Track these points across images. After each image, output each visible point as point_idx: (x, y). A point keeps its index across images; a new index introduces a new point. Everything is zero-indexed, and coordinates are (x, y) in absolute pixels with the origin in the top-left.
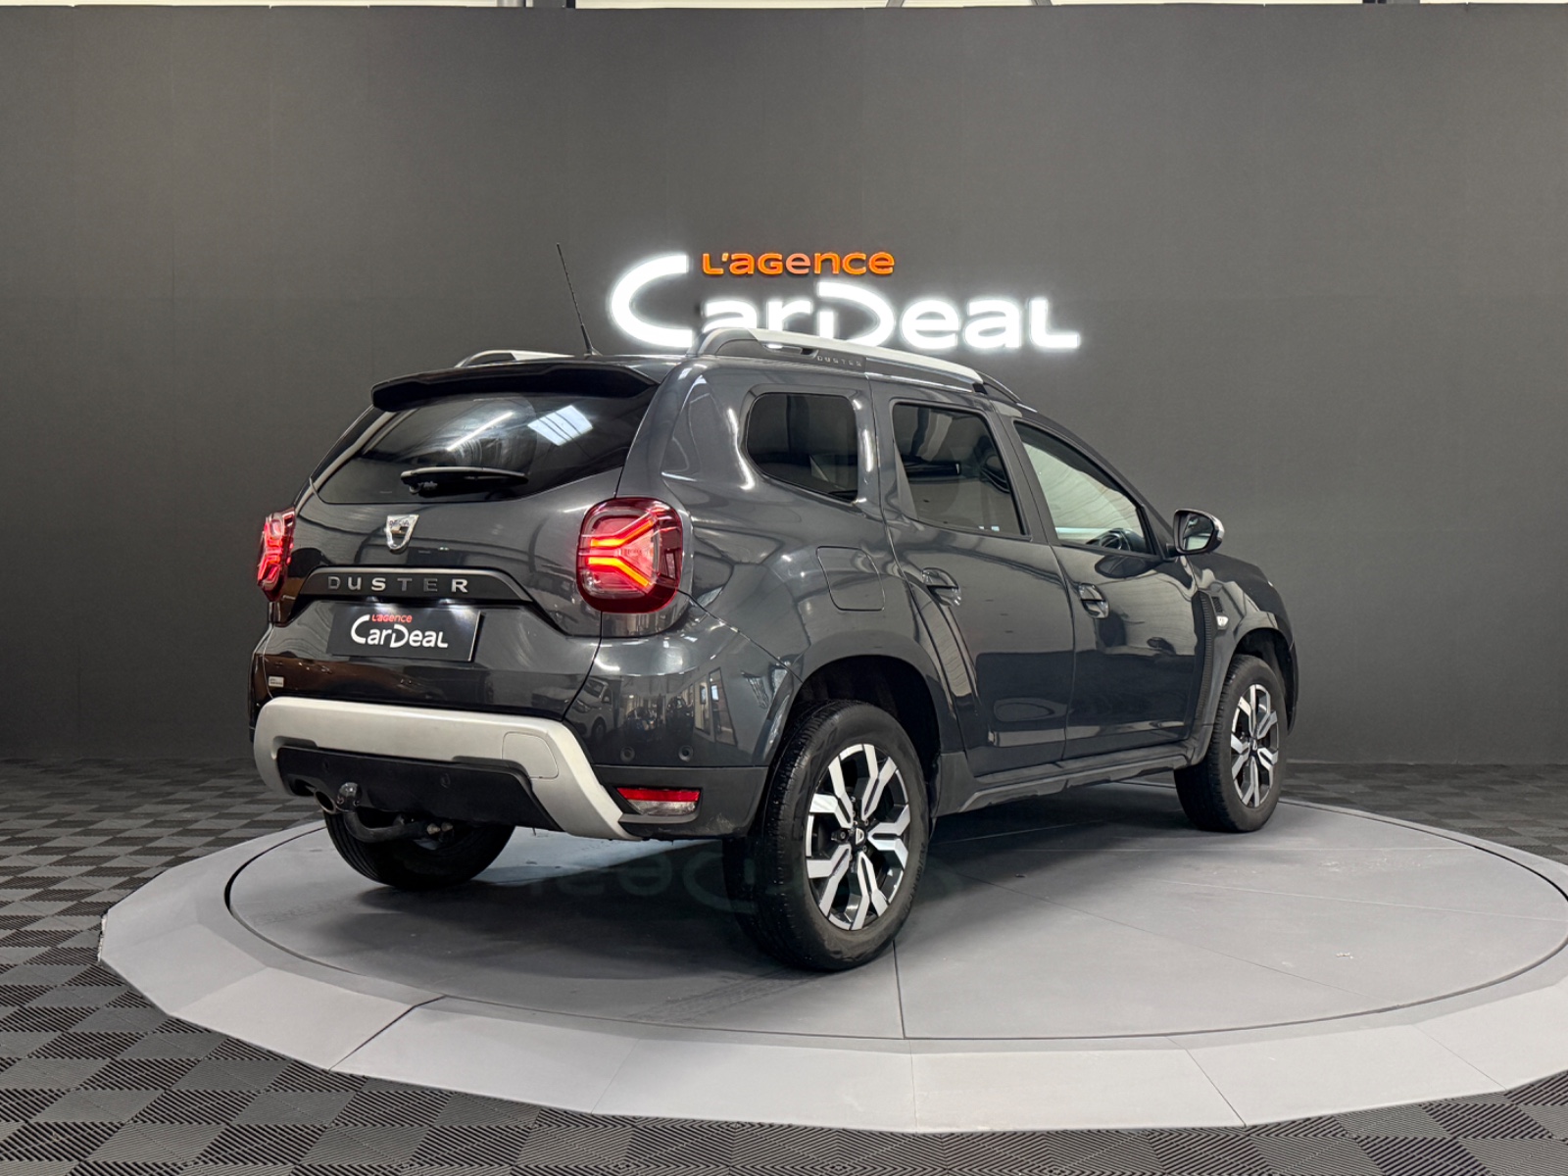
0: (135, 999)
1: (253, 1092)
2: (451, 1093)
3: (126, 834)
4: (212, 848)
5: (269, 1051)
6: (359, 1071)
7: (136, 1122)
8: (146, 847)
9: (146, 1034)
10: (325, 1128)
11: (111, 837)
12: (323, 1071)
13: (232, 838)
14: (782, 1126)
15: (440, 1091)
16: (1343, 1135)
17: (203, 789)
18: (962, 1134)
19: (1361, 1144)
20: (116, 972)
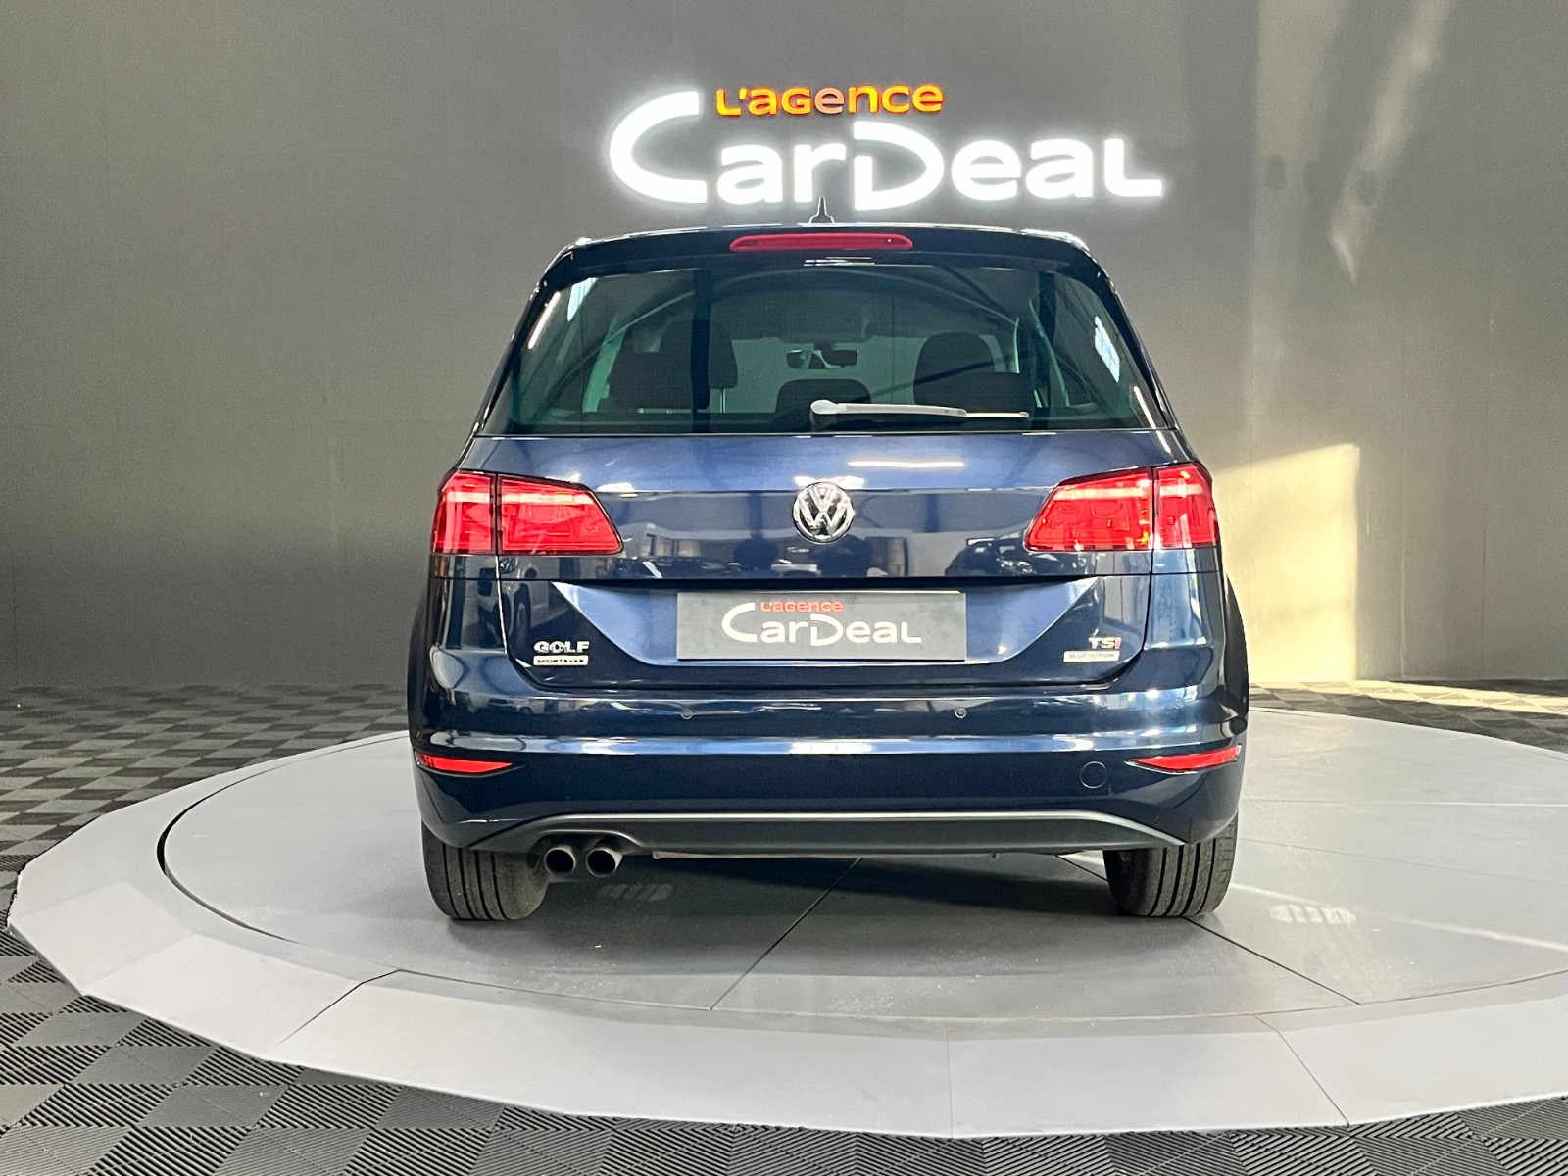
0: (44, 972)
1: (168, 1086)
2: (400, 1087)
3: (57, 775)
4: (157, 791)
5: (192, 1036)
6: (293, 1061)
7: (24, 1125)
8: (77, 789)
9: (51, 1015)
10: (248, 1130)
11: (42, 778)
12: (253, 1059)
13: (177, 779)
14: (790, 1129)
15: (387, 1085)
16: (1469, 1137)
17: (151, 721)
18: (1007, 1139)
19: (1491, 1148)
20: (26, 941)
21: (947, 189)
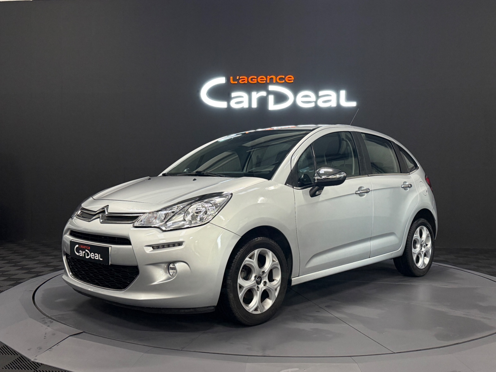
21: (294, 105)
